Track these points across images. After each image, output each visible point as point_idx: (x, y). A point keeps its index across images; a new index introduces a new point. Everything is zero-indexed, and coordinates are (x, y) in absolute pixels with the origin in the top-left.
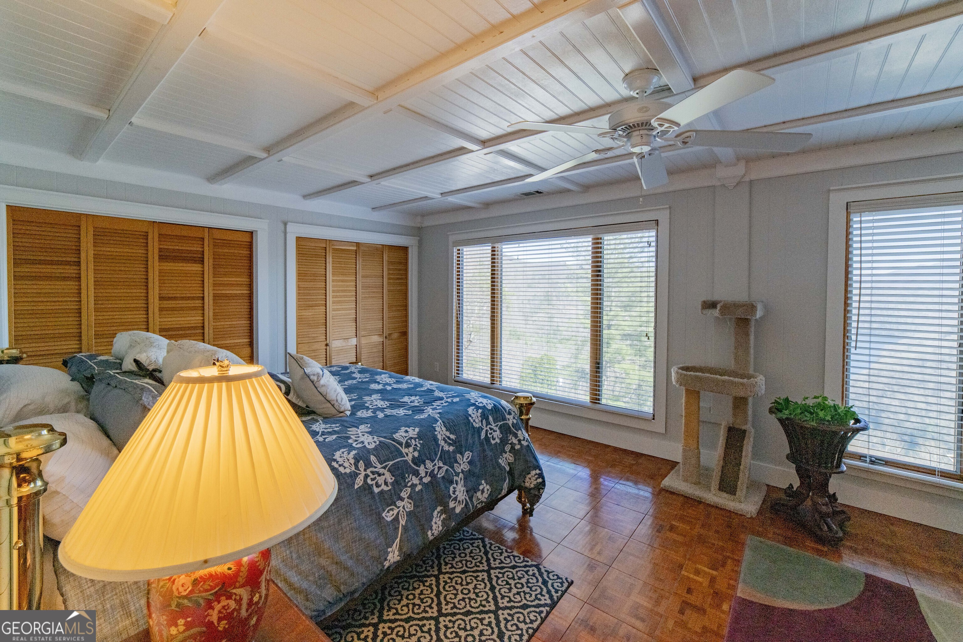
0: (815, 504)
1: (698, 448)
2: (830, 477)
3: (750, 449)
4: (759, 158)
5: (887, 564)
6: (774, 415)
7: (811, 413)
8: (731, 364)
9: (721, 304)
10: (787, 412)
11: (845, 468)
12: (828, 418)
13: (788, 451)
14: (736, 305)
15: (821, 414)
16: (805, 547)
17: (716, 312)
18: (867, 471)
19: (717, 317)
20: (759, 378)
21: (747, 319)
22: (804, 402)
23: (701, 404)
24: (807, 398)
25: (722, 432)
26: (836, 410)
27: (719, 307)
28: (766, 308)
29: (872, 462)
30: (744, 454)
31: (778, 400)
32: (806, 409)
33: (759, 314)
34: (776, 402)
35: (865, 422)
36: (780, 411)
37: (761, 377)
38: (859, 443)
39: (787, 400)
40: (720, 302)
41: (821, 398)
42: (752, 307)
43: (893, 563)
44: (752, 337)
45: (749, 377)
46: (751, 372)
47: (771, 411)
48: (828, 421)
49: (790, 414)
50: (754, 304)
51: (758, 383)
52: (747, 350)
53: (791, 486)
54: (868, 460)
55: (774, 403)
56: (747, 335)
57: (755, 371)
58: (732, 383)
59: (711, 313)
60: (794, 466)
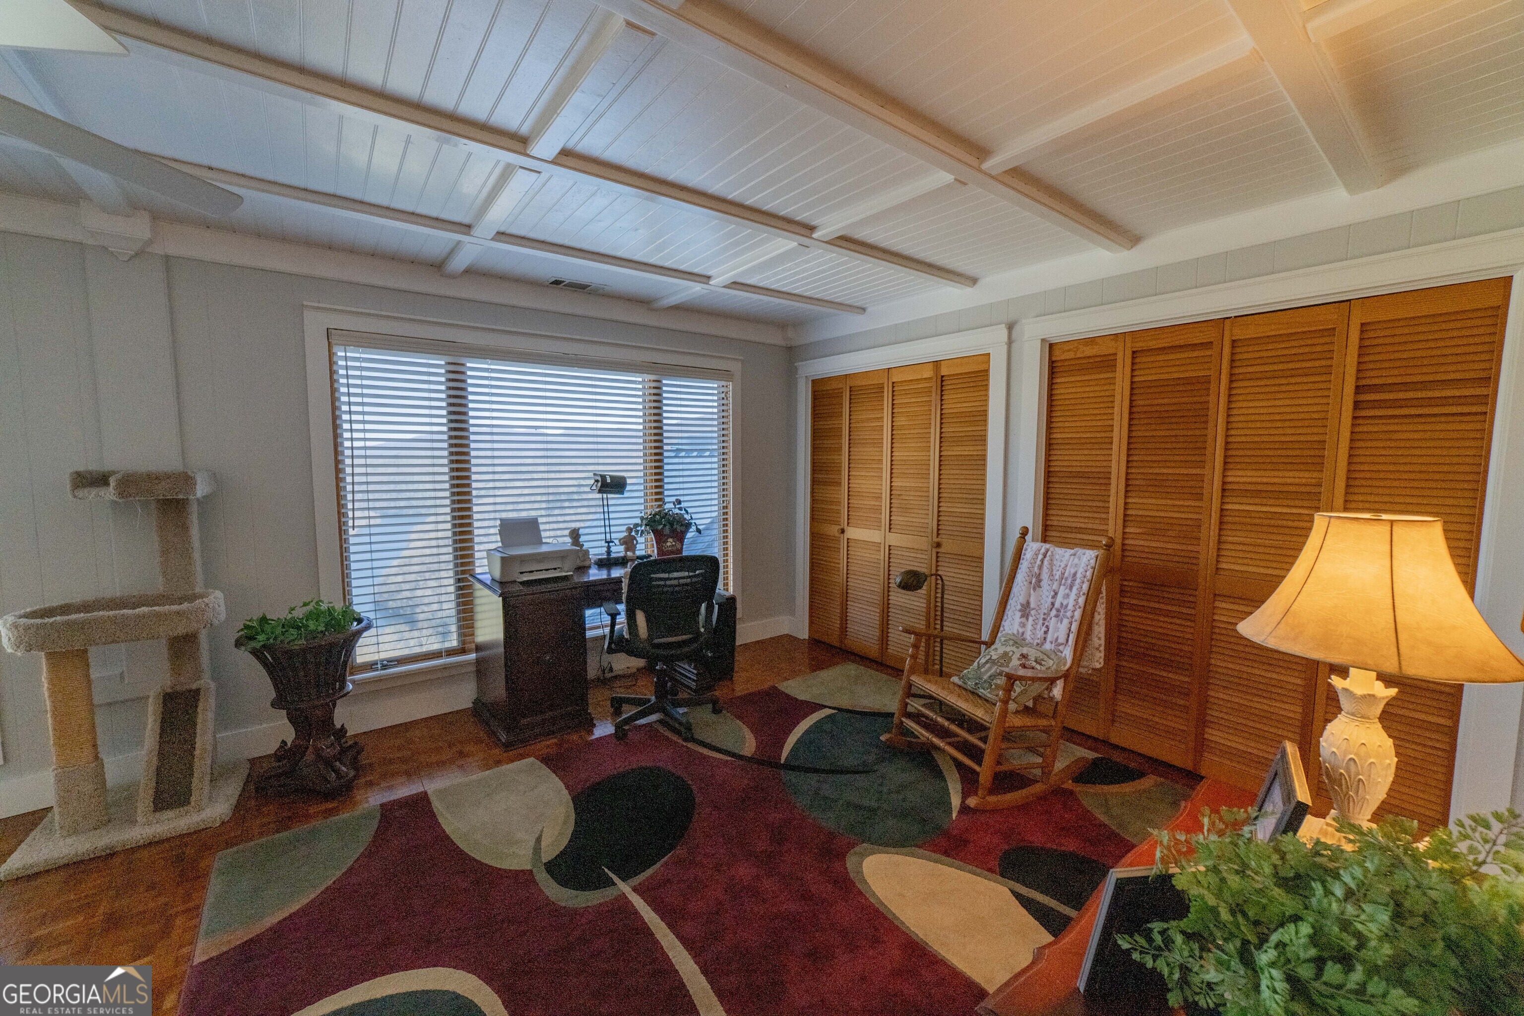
0: (317, 751)
1: (97, 757)
2: (334, 705)
3: (210, 715)
4: (178, 219)
5: (403, 779)
6: (243, 648)
7: (299, 628)
8: (159, 586)
9: (119, 476)
10: (261, 637)
11: (351, 687)
12: (321, 628)
13: (273, 695)
14: (154, 478)
15: (312, 625)
16: (308, 817)
17: (109, 493)
18: (379, 680)
19: (114, 502)
20: (212, 597)
21: (178, 501)
22: (290, 616)
23: (94, 674)
24: (293, 609)
25: (150, 709)
26: (330, 614)
27: (112, 481)
28: (215, 477)
29: (384, 667)
30: (198, 731)
31: (250, 624)
32: (293, 624)
33: (201, 489)
34: (247, 627)
35: (368, 619)
36: (251, 638)
37: (219, 594)
38: (365, 650)
39: (264, 620)
40: (114, 473)
41: (313, 604)
42: (186, 480)
43: (408, 774)
44: (195, 532)
45: (192, 598)
46: (198, 590)
47: (238, 644)
48: (322, 632)
49: (268, 639)
50: (190, 473)
51: (211, 605)
52: (186, 554)
53: (284, 742)
54: (379, 666)
55: (242, 630)
56: (185, 528)
57: (206, 586)
58: (158, 615)
59: (97, 495)
60: (284, 712)
